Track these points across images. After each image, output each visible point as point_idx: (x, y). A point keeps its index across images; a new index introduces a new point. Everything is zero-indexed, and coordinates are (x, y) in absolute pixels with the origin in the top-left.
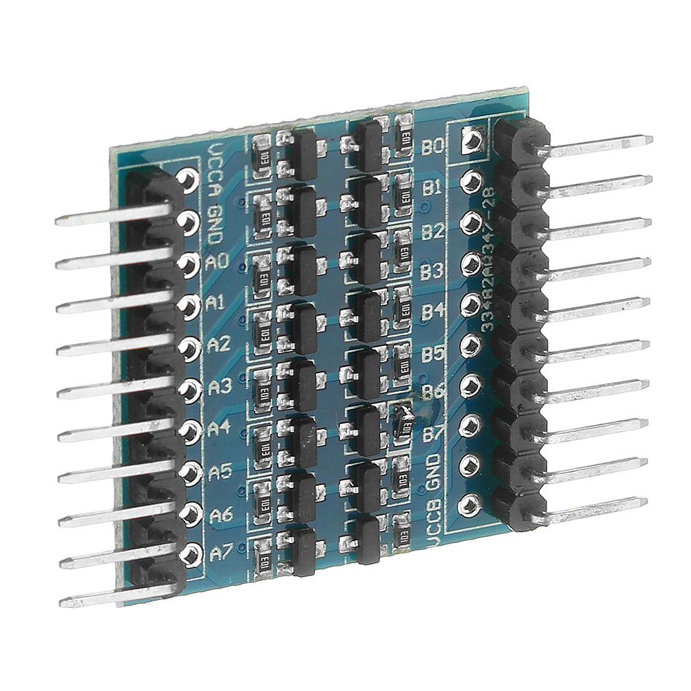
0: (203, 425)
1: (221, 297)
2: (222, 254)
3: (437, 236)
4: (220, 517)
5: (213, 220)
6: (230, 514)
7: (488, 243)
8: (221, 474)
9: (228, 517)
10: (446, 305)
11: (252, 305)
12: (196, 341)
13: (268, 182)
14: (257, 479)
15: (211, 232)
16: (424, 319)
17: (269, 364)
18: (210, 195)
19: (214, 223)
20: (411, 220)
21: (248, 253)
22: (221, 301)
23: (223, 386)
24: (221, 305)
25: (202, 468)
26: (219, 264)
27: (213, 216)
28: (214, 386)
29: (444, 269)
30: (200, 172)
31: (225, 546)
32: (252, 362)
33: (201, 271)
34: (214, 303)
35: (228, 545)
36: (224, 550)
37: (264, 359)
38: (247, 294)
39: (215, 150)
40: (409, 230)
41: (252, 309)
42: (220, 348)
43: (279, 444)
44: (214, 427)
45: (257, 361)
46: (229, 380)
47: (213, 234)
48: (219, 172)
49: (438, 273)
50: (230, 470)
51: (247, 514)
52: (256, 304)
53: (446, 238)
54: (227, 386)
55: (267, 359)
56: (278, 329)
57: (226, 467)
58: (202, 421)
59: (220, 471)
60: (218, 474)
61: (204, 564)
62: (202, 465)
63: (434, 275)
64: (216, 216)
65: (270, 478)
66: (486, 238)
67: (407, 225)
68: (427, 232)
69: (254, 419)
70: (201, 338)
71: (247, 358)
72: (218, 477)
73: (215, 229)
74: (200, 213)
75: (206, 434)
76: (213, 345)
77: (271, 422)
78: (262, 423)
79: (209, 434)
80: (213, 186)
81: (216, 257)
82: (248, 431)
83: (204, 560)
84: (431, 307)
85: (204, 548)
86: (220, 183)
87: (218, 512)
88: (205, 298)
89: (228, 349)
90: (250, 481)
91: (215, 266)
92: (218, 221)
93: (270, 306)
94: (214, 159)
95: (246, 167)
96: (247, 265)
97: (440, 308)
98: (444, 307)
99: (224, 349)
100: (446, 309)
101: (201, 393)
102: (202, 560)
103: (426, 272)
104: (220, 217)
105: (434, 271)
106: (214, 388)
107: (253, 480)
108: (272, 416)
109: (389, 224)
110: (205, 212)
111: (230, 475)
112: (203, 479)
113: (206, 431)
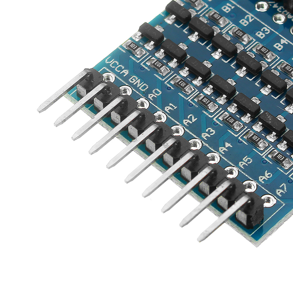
0: (216, 152)
1: (170, 104)
2: (154, 90)
3: (251, 21)
4: (265, 178)
5: (136, 82)
6: (269, 174)
7: (279, 7)
8: (246, 163)
9: (269, 175)
10: (285, 39)
11: (189, 98)
12: (177, 126)
13: (147, 55)
14: (267, 153)
15: (139, 87)
16: (280, 49)
17: (223, 111)
18: (124, 76)
19: (137, 83)
20: (231, 24)
21: (166, 82)
22: (173, 105)
23: (209, 133)
24: (174, 107)
25: (234, 167)
26: (156, 94)
27: (134, 81)
28: (204, 135)
29: (268, 28)
30: (110, 72)
31: (281, 186)
32: (213, 115)
33: (150, 102)
34: (170, 108)
35: (282, 185)
36: (283, 188)
37: (218, 111)
38: (182, 95)
39: (109, 60)
40: (234, 27)
41: (191, 99)
42: (192, 121)
43: (263, 135)
44: (222, 149)
45: (215, 114)
46: (210, 129)
47: (141, 87)
48: (120, 66)
49: (267, 31)
50: (249, 159)
51: (278, 168)
52: (191, 96)
53: (256, 18)
54: (211, 131)
55: (219, 110)
56: (212, 97)
57: (246, 159)
58: (214, 151)
59: (245, 162)
60: (245, 164)
61: (278, 199)
62: (233, 165)
63: (266, 33)
64: (136, 80)
65: (273, 148)
66: (275, 6)
67: (231, 26)
68: (244, 22)
69: (239, 134)
70: (178, 123)
71: (210, 116)
72: (247, 165)
73: (141, 84)
74: (127, 84)
75: (222, 154)
76: (187, 122)
77: (249, 129)
78: (244, 133)
79: (223, 153)
80: (122, 72)
81: (152, 93)
82: (241, 140)
83: (277, 198)
84: (278, 44)
85: (271, 194)
86: (124, 69)
87: (262, 177)
88: (163, 109)
89: (196, 119)
90: (264, 156)
91: (155, 96)
92: (139, 81)
93: (198, 92)
94: (112, 64)
95: (131, 57)
96: (170, 86)
97: (283, 41)
98: (284, 40)
99: (194, 120)
100: (286, 40)
101: (201, 142)
102: (275, 199)
103: (260, 35)
104: (138, 79)
105: (264, 32)
106: (205, 136)
107: (265, 155)
108: (246, 127)
109: (222, 31)
110: (129, 83)
111: (251, 160)
112: (239, 170)
113: (220, 153)
